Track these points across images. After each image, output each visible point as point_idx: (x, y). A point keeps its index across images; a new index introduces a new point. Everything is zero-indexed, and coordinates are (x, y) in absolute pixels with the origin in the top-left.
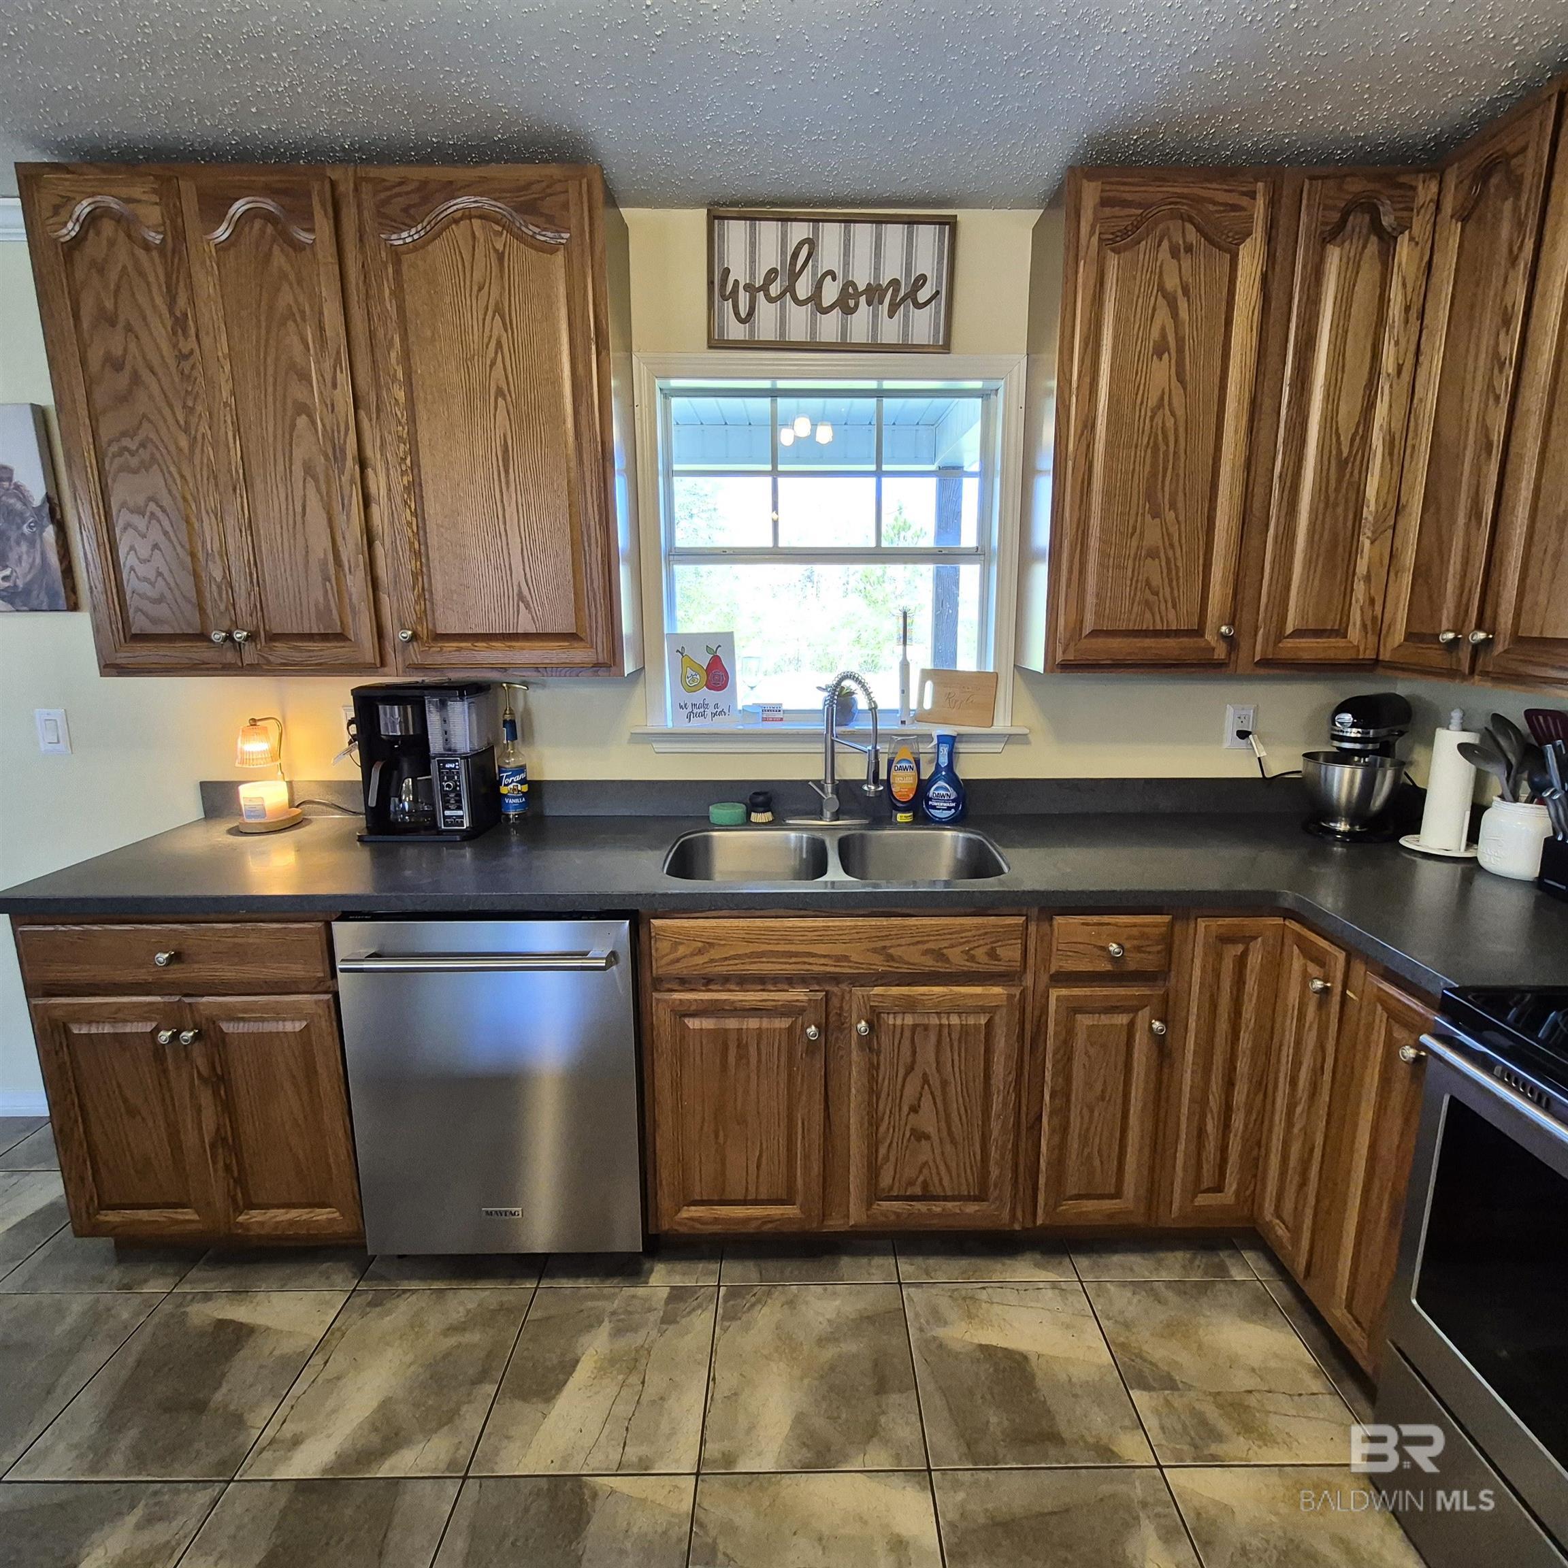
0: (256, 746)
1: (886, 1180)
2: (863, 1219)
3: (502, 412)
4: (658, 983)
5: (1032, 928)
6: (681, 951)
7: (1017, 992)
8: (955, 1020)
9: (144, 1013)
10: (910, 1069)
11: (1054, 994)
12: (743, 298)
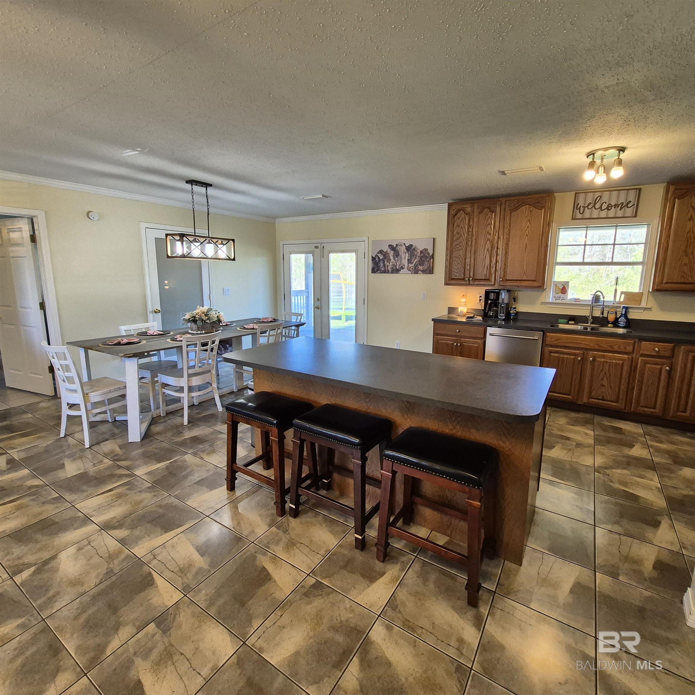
0: (463, 300)
1: (593, 394)
2: (586, 401)
3: (527, 239)
4: (547, 345)
5: (636, 344)
6: (552, 340)
7: (630, 357)
8: (614, 361)
9: (451, 340)
10: (602, 371)
11: (640, 359)
12: (582, 209)
